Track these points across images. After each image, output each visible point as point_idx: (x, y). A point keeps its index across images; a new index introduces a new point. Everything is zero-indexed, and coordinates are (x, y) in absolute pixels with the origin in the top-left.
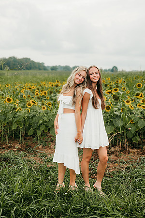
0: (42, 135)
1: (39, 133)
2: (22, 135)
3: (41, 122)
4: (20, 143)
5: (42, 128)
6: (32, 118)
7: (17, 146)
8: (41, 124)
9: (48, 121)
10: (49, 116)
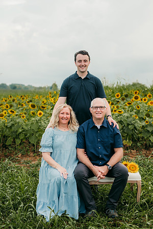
0: (20, 144)
1: (18, 142)
3: (20, 131)
9: (27, 129)
10: (28, 124)
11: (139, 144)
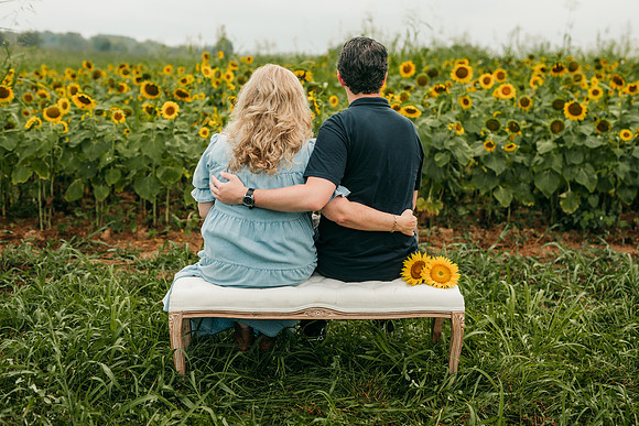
0: (109, 200)
1: (102, 192)
2: (44, 203)
3: (109, 159)
4: (39, 227)
5: (113, 178)
6: (80, 147)
7: (31, 234)
8: (109, 166)
9: (129, 156)
10: (131, 142)
11: (462, 211)
